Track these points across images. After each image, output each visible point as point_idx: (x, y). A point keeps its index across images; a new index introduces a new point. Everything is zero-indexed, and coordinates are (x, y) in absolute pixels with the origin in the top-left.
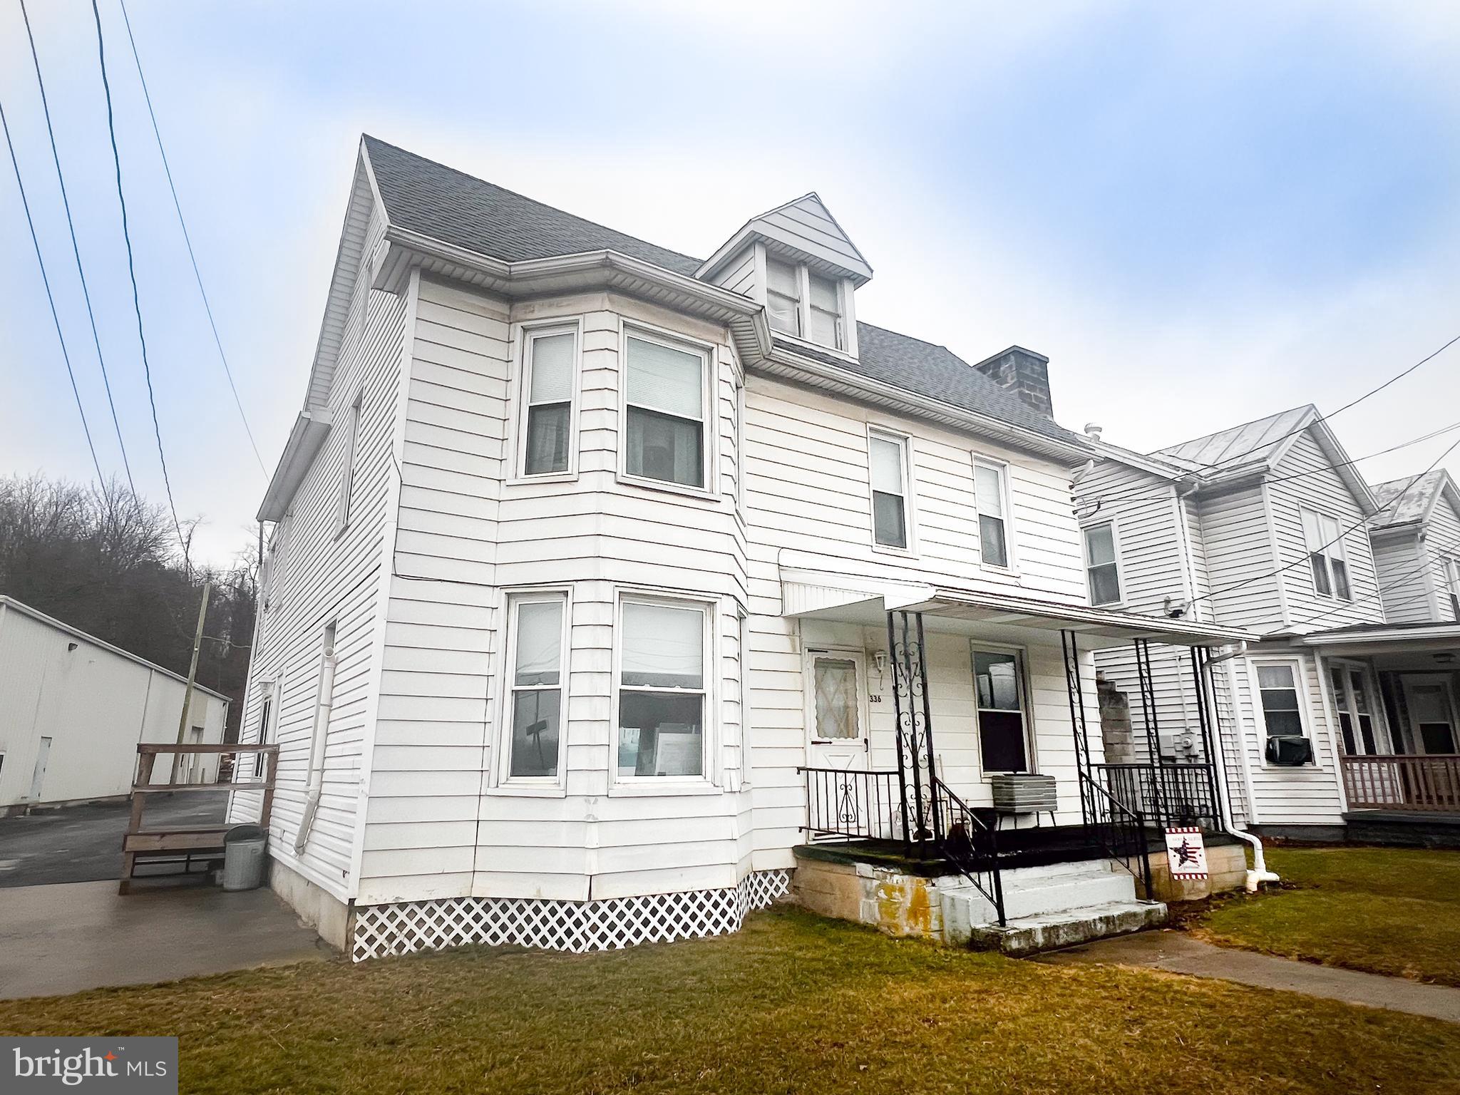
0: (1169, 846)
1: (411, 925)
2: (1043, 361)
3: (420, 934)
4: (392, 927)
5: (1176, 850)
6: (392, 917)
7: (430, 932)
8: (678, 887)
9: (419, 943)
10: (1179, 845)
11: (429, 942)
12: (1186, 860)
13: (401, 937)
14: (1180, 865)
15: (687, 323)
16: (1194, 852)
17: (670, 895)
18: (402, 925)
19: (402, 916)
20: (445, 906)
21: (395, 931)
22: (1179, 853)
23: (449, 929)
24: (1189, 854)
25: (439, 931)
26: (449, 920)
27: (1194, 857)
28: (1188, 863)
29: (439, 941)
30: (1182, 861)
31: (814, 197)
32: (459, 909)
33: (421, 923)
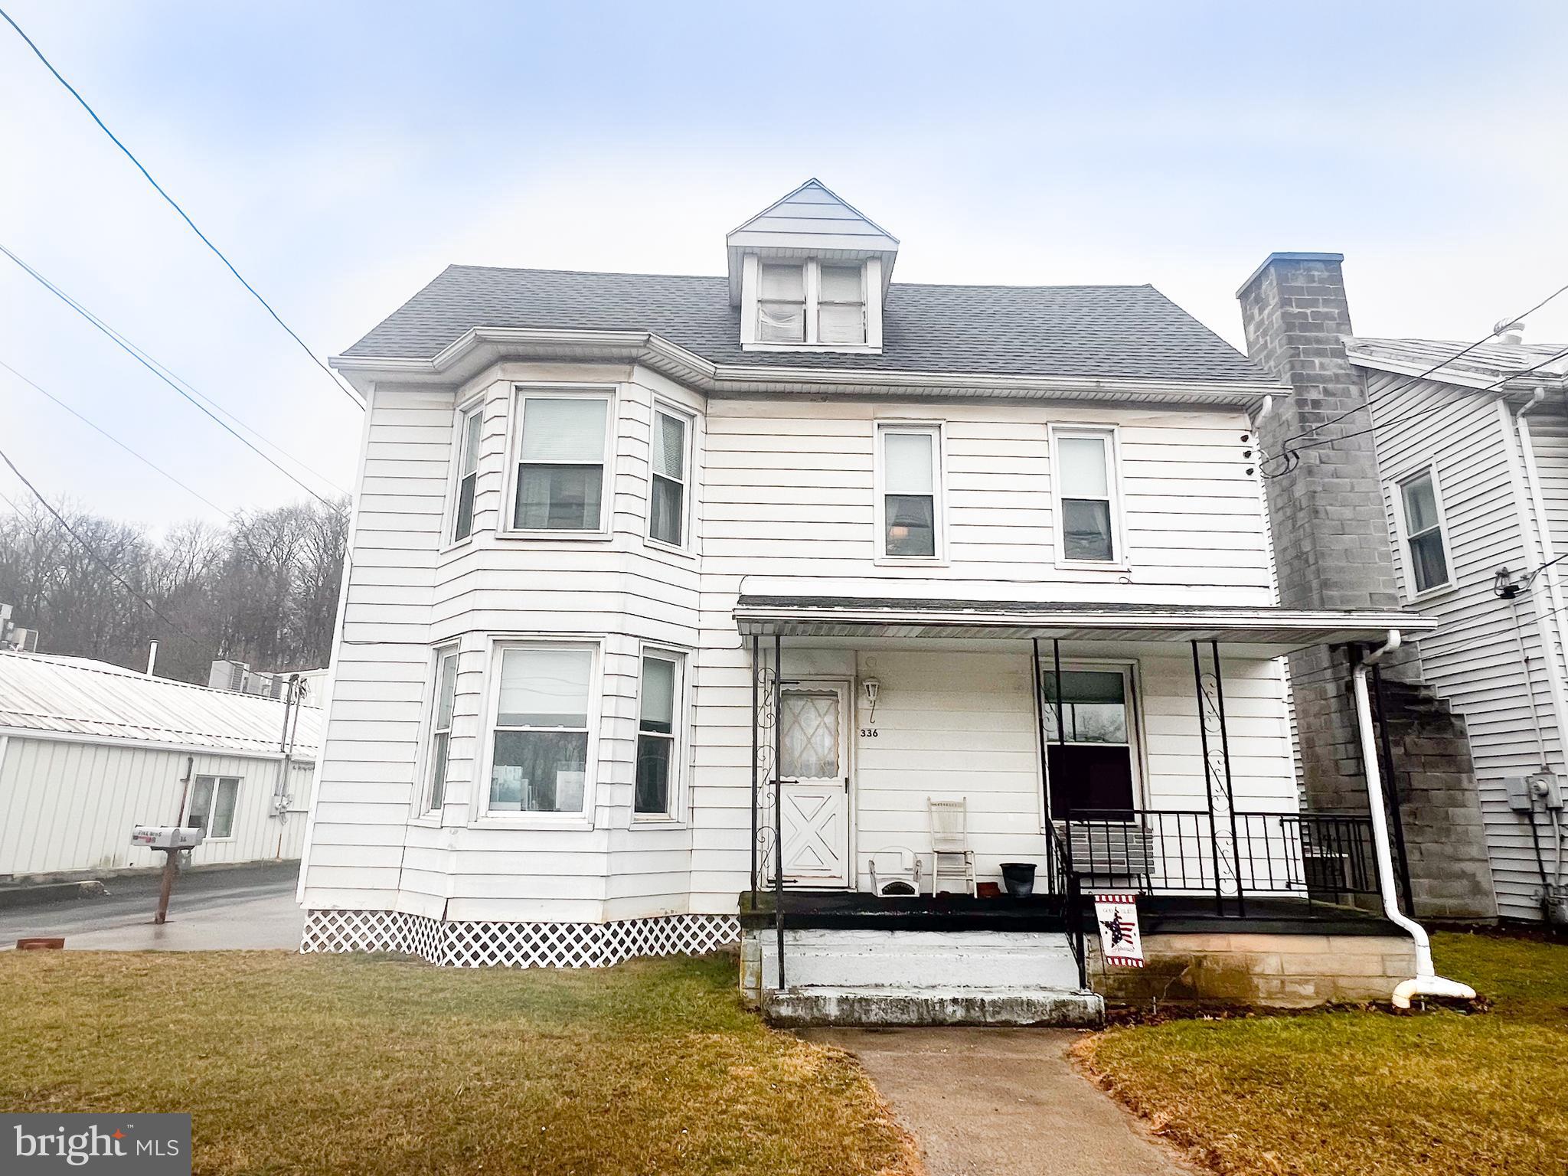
0: (1099, 919)
1: (348, 929)
2: (1333, 263)
3: (355, 937)
4: (332, 929)
5: (1107, 924)
6: (333, 921)
7: (363, 937)
8: (537, 917)
9: (354, 945)
10: (1111, 919)
11: (363, 945)
12: (1121, 939)
13: (339, 938)
14: (1113, 945)
15: (586, 370)
16: (1130, 930)
17: (529, 924)
18: (340, 928)
19: (341, 921)
20: (377, 917)
21: (335, 932)
22: (1111, 929)
23: (378, 937)
24: (1123, 932)
25: (371, 937)
26: (380, 929)
27: (1130, 937)
28: (1122, 943)
29: (370, 945)
30: (1116, 940)
31: (814, 183)
32: (388, 921)
33: (356, 928)
